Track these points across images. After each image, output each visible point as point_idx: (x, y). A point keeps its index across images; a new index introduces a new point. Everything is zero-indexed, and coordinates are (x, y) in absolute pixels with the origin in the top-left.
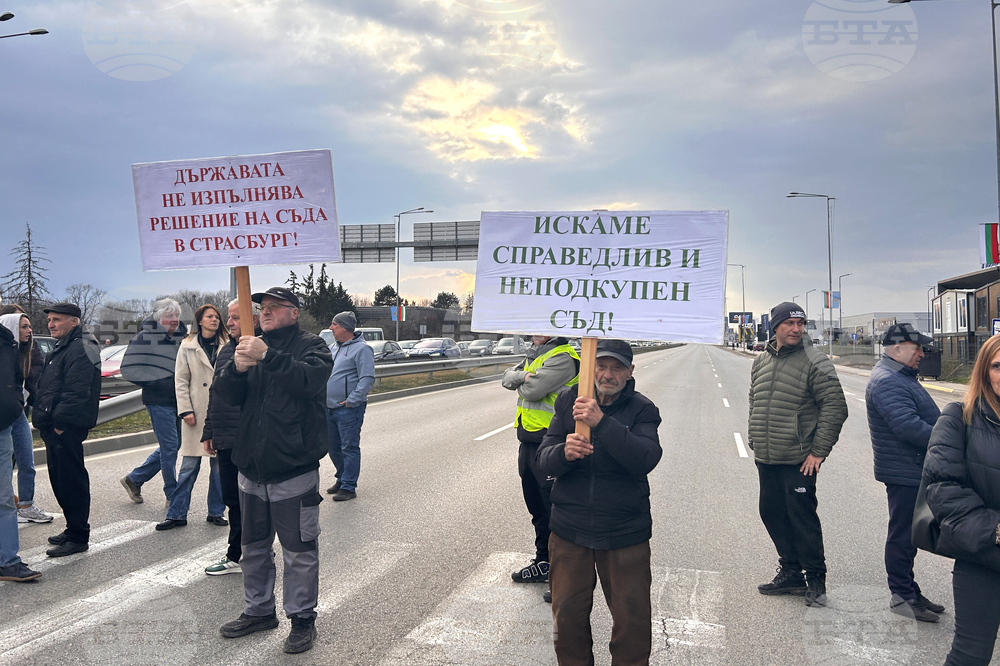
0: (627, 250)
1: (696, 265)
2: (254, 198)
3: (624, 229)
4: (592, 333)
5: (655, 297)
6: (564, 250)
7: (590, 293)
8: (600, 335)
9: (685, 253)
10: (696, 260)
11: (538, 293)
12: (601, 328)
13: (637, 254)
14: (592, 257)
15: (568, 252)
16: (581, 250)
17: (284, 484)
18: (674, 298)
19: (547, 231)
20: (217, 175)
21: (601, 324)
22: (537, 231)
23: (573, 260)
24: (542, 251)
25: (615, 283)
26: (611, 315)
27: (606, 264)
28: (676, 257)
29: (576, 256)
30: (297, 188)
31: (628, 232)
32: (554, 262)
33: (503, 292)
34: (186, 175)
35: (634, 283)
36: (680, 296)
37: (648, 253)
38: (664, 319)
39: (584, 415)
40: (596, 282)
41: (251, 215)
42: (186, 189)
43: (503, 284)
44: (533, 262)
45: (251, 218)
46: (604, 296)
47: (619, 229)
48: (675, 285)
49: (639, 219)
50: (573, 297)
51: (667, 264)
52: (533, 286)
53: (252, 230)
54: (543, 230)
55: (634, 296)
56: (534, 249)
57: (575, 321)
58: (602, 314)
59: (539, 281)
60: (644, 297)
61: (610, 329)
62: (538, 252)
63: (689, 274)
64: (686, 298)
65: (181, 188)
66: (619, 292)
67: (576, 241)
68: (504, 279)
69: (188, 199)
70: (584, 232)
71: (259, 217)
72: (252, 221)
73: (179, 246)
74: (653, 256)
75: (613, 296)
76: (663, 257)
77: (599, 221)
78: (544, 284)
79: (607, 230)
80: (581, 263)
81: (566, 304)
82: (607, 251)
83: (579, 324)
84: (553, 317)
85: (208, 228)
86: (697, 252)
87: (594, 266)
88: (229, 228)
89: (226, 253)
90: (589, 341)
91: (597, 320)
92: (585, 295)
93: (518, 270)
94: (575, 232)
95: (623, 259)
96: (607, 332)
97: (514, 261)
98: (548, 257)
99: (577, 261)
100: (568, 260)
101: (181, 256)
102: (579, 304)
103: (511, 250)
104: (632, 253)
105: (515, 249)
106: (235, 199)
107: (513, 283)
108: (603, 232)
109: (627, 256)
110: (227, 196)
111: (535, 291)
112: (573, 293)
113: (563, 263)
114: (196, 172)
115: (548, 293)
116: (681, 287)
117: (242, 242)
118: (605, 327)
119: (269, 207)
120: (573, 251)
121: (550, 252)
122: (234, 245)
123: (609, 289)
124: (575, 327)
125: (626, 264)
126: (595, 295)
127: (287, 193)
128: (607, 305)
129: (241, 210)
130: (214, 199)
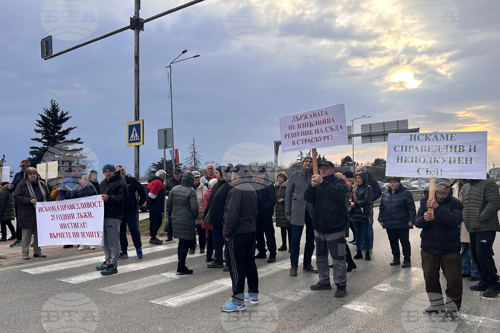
0: (447, 146)
1: (475, 151)
2: (318, 124)
3: (445, 139)
4: (433, 176)
5: (459, 163)
6: (422, 147)
7: (433, 162)
8: (437, 177)
9: (470, 146)
10: (475, 149)
12: (437, 174)
13: (451, 147)
15: (424, 147)
16: (429, 146)
18: (466, 163)
19: (415, 140)
20: (306, 117)
21: (437, 172)
22: (411, 140)
24: (413, 148)
25: (442, 158)
26: (441, 170)
27: (439, 151)
28: (467, 148)
29: (427, 149)
30: (332, 119)
31: (447, 139)
32: (418, 151)
33: (398, 162)
34: (296, 118)
35: (450, 158)
36: (469, 162)
37: (456, 147)
38: (463, 171)
40: (435, 158)
41: (317, 130)
42: (296, 124)
43: (398, 159)
44: (410, 151)
45: (317, 131)
46: (438, 163)
47: (444, 139)
48: (467, 158)
49: (452, 135)
51: (464, 151)
52: (410, 160)
53: (317, 135)
55: (450, 163)
57: (427, 171)
58: (438, 169)
59: (412, 158)
60: (455, 163)
61: (441, 175)
62: (411, 147)
63: (473, 155)
64: (471, 163)
65: (294, 123)
66: (444, 161)
67: (427, 143)
68: (398, 157)
69: (296, 127)
70: (430, 140)
71: (319, 130)
72: (317, 132)
73: (294, 143)
74: (458, 148)
75: (442, 163)
76: (462, 148)
77: (436, 136)
78: (414, 159)
79: (439, 139)
80: (429, 151)
81: (423, 166)
82: (439, 146)
83: (429, 173)
84: (418, 171)
85: (303, 136)
86: (475, 147)
87: (434, 152)
88: (310, 136)
89: (308, 144)
90: (433, 179)
92: (431, 162)
93: (404, 154)
94: (426, 140)
95: (445, 149)
96: (440, 176)
97: (402, 151)
98: (416, 149)
100: (424, 150)
101: (294, 147)
102: (428, 166)
103: (401, 147)
104: (449, 147)
105: (403, 146)
106: (311, 125)
108: (437, 140)
109: (447, 148)
110: (309, 124)
111: (411, 162)
112: (426, 162)
113: (422, 151)
114: (299, 117)
115: (416, 162)
116: (469, 159)
117: (314, 140)
118: (439, 174)
119: (323, 127)
120: (425, 147)
121: (417, 147)
122: (311, 141)
123: (440, 160)
124: (427, 174)
125: (447, 151)
126: (435, 163)
127: (329, 121)
128: (440, 166)
129: (313, 128)
130: (305, 125)
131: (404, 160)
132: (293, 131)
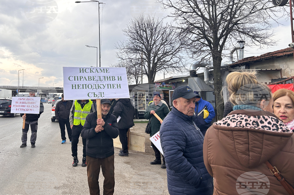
0: (105, 77)
3: (103, 72)
4: (99, 98)
5: (113, 88)
6: (89, 77)
7: (97, 88)
8: (101, 98)
9: (118, 77)
10: (121, 79)
11: (83, 88)
12: (101, 96)
13: (107, 78)
14: (96, 78)
15: (90, 77)
16: (93, 77)
18: (118, 88)
19: (83, 72)
21: (101, 95)
22: (80, 72)
23: (91, 80)
24: (82, 78)
25: (103, 85)
26: (103, 93)
27: (100, 80)
28: (117, 78)
29: (92, 78)
31: (104, 72)
32: (86, 80)
33: (73, 88)
35: (108, 85)
36: (119, 87)
37: (110, 77)
38: (116, 93)
40: (98, 85)
44: (80, 80)
46: (101, 88)
47: (102, 72)
48: (117, 84)
49: (106, 69)
50: (93, 89)
51: (115, 80)
52: (81, 86)
54: (82, 72)
55: (108, 88)
56: (80, 77)
57: (94, 95)
58: (101, 93)
59: (83, 85)
60: (111, 88)
61: (104, 96)
62: (81, 77)
63: (120, 82)
64: (120, 88)
66: (104, 87)
67: (92, 75)
68: (72, 85)
70: (93, 72)
74: (111, 78)
75: (103, 88)
76: (113, 79)
77: (97, 70)
78: (84, 86)
79: (99, 72)
80: (93, 80)
81: (91, 91)
82: (100, 77)
83: (96, 96)
84: (88, 94)
86: (121, 77)
87: (97, 81)
90: (98, 100)
91: (100, 94)
92: (96, 88)
93: (77, 82)
94: (91, 72)
95: (104, 79)
96: (103, 97)
97: (75, 80)
98: (85, 79)
99: (92, 80)
100: (90, 79)
102: (94, 91)
103: (74, 77)
104: (106, 77)
105: (75, 77)
107: (75, 86)
108: (98, 72)
109: (105, 78)
111: (82, 88)
112: (93, 88)
113: (89, 80)
115: (86, 88)
116: (119, 85)
118: (102, 96)
120: (91, 77)
121: (85, 77)
123: (102, 86)
124: (94, 97)
125: (105, 80)
126: (98, 88)
128: (102, 90)
131: (77, 87)
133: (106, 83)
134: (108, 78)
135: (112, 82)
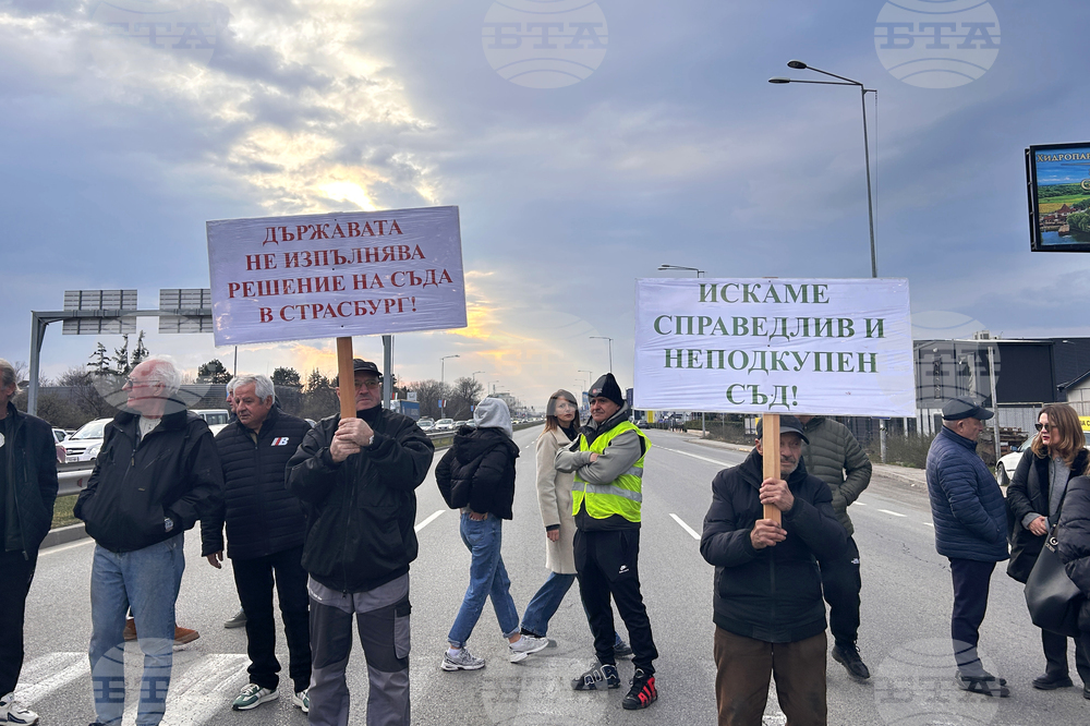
0: (806, 320)
1: (881, 335)
2: (364, 259)
3: (800, 298)
4: (775, 409)
5: (841, 369)
6: (735, 319)
7: (769, 365)
9: (868, 322)
10: (881, 330)
11: (710, 366)
12: (784, 404)
13: (817, 324)
14: (768, 327)
15: (740, 322)
16: (755, 320)
17: (376, 592)
18: (862, 370)
19: (714, 300)
20: (319, 233)
21: (784, 398)
22: (703, 300)
23: (746, 331)
24: (710, 321)
25: (796, 354)
26: (795, 389)
27: (784, 334)
28: (860, 327)
29: (750, 326)
30: (418, 248)
31: (805, 300)
32: (725, 333)
33: (668, 365)
34: (279, 234)
35: (817, 355)
36: (867, 367)
37: (829, 322)
38: (853, 392)
39: (778, 497)
40: (774, 354)
41: (360, 279)
42: (278, 250)
43: (668, 356)
44: (701, 333)
45: (360, 282)
46: (785, 368)
47: (795, 298)
48: (861, 355)
49: (816, 287)
50: (750, 370)
51: (852, 333)
52: (703, 358)
53: (362, 295)
54: (709, 298)
55: (818, 369)
56: (701, 319)
57: (755, 395)
58: (784, 388)
59: (710, 352)
60: (830, 369)
61: (795, 404)
62: (705, 322)
63: (875, 344)
64: (873, 370)
65: (271, 248)
66: (801, 364)
67: (749, 310)
68: (668, 351)
69: (280, 261)
70: (756, 300)
71: (369, 280)
72: (360, 285)
73: (266, 315)
74: (835, 326)
75: (796, 369)
76: (845, 327)
77: (772, 289)
78: (715, 356)
79: (782, 299)
80: (755, 333)
81: (743, 377)
82: (784, 320)
83: (760, 399)
84: (729, 392)
85: (305, 295)
86: (880, 322)
87: (771, 337)
88: (333, 294)
89: (325, 321)
90: (772, 418)
91: (780, 394)
92: (763, 368)
93: (685, 341)
94: (746, 300)
95: (802, 329)
96: (792, 406)
97: (679, 332)
98: (718, 327)
99: (751, 331)
100: (741, 330)
101: (267, 326)
102: (757, 378)
103: (675, 319)
104: (812, 322)
105: (679, 319)
106: (340, 260)
107: (679, 355)
108: (777, 301)
109: (806, 326)
110: (331, 257)
111: (705, 365)
112: (749, 366)
113: (736, 333)
114: (292, 229)
115: (721, 366)
116: (867, 358)
117: (348, 309)
118: (789, 402)
119: (384, 269)
120: (745, 321)
121: (720, 321)
122: (336, 312)
123: (790, 361)
124: (755, 402)
125: (806, 334)
126: (774, 368)
127: (405, 254)
128: (789, 379)
129: (348, 272)
130: (313, 260)
131: (685, 359)
132: (265, 275)
133: (808, 345)
134: (823, 327)
135: (836, 345)
